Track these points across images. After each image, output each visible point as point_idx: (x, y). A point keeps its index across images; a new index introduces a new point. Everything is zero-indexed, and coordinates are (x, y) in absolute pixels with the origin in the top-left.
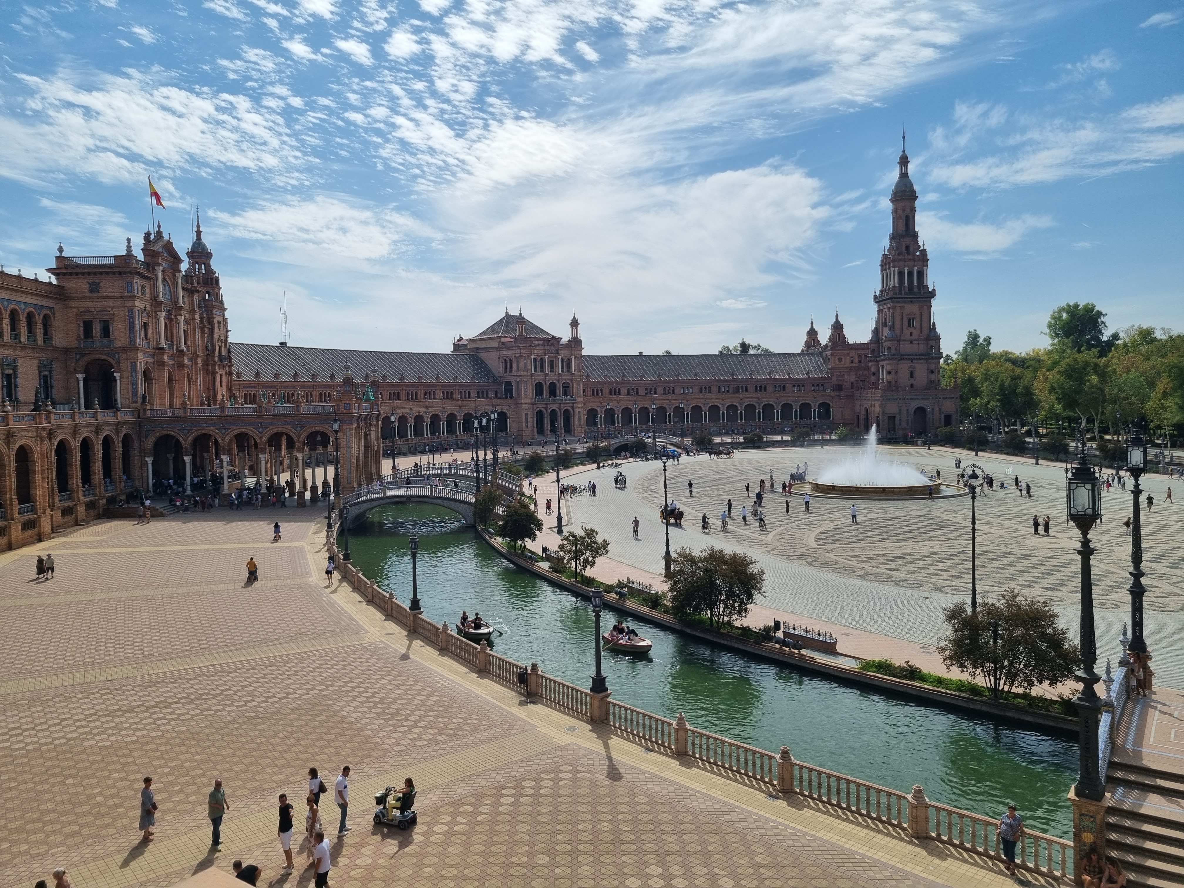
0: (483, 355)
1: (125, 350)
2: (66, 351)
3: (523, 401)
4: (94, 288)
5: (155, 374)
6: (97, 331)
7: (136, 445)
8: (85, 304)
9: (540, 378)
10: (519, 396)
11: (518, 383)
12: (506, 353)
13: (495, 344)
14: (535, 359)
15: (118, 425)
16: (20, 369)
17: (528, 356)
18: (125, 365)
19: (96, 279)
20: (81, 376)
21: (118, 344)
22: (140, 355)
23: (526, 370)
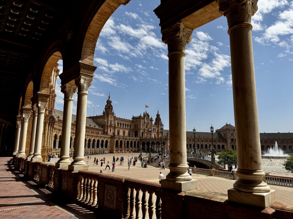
0: (221, 133)
1: (139, 129)
2: (133, 129)
3: (228, 143)
4: (136, 120)
5: (144, 133)
6: (136, 127)
7: (140, 143)
8: (135, 123)
9: (232, 137)
10: (227, 142)
11: (227, 139)
12: (225, 132)
13: (223, 130)
14: (231, 134)
15: (137, 140)
16: (126, 132)
17: (229, 133)
18: (139, 131)
19: (136, 119)
20: (134, 133)
21: (139, 128)
22: (141, 130)
23: (229, 136)
